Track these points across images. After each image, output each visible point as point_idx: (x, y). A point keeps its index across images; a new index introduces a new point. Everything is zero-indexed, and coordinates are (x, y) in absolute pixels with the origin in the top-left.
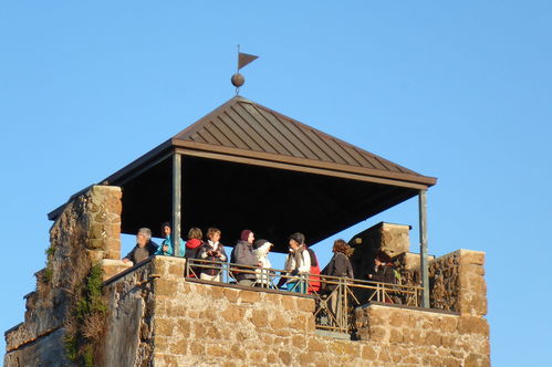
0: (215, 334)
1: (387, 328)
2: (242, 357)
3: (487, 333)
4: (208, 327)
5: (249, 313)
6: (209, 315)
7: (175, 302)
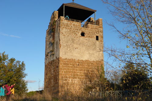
0: (68, 26)
1: (90, 27)
2: (72, 29)
3: (102, 28)
4: (67, 25)
5: (73, 24)
6: (67, 24)
7: (63, 22)
